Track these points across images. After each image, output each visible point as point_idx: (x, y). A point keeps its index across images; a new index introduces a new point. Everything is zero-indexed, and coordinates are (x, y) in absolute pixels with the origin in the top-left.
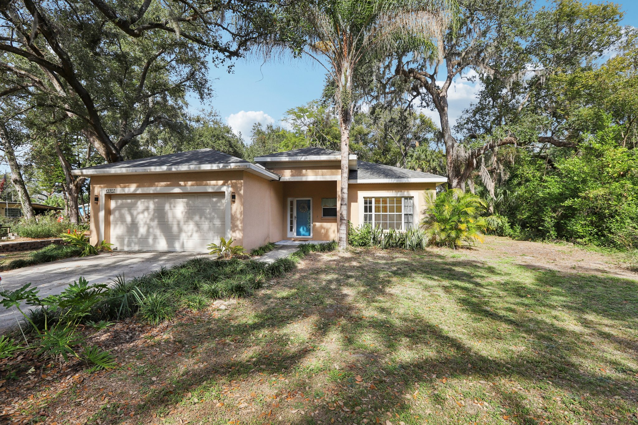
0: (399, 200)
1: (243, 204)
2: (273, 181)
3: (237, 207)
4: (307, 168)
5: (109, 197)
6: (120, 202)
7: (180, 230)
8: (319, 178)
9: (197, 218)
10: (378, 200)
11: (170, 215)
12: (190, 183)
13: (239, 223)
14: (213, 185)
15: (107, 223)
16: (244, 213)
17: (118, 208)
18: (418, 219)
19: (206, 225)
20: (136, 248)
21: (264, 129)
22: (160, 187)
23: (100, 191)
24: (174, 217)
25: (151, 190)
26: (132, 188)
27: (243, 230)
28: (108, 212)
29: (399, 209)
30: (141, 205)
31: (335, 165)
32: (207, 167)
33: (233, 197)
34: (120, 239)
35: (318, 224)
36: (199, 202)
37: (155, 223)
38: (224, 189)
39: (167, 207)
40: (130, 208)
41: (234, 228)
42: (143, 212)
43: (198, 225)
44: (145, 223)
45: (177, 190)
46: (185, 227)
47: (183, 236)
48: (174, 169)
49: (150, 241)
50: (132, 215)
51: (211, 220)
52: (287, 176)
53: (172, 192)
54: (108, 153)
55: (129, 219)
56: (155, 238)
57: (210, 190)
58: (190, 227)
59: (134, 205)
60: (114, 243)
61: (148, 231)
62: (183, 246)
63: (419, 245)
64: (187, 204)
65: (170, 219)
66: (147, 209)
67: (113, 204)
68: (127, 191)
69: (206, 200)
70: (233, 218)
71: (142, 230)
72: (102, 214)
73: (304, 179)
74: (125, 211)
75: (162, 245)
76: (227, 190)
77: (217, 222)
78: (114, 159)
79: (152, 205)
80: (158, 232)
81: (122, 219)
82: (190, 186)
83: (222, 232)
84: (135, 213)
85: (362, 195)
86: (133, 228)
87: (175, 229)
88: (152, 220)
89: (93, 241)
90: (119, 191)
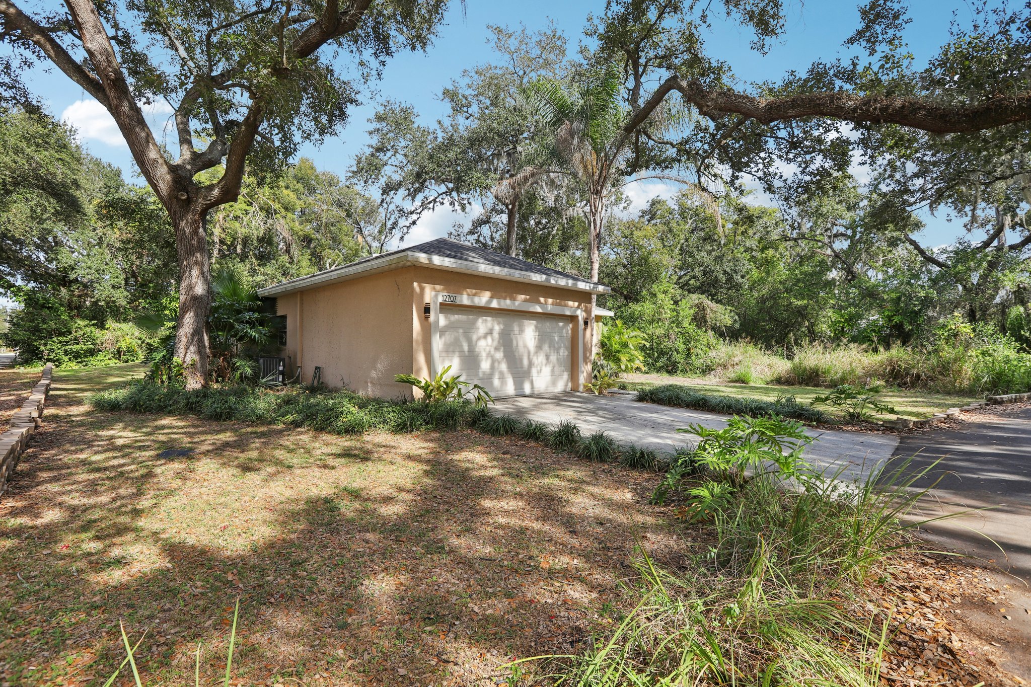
3: (588, 336)
6: (456, 317)
7: (531, 364)
9: (546, 347)
11: (519, 342)
12: (550, 301)
13: (589, 354)
14: (570, 307)
22: (520, 301)
24: (525, 346)
25: (507, 303)
26: (484, 298)
30: (483, 324)
33: (586, 323)
36: (548, 325)
37: (499, 355)
38: (579, 312)
39: (516, 329)
41: (586, 360)
42: (485, 337)
43: (547, 356)
44: (489, 355)
45: (538, 309)
46: (535, 360)
47: (534, 371)
49: (497, 381)
50: (469, 341)
51: (558, 350)
53: (531, 309)
55: (465, 346)
56: (502, 378)
59: (472, 325)
61: (492, 367)
64: (536, 327)
65: (521, 349)
66: (490, 332)
68: (476, 301)
71: (485, 365)
74: (460, 335)
75: (508, 387)
76: (581, 314)
77: (564, 353)
79: (497, 327)
80: (503, 367)
81: (456, 346)
82: (549, 304)
84: (475, 337)
86: (471, 360)
87: (525, 362)
88: (496, 349)
90: (465, 300)
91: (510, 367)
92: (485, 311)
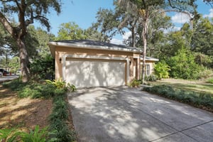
7: (106, 77)
9: (113, 71)
11: (101, 69)
12: (113, 55)
13: (132, 73)
17: (71, 65)
18: (151, 72)
19: (117, 74)
22: (99, 56)
23: (63, 55)
24: (103, 70)
25: (94, 57)
26: (84, 55)
30: (85, 64)
33: (130, 62)
36: (114, 64)
37: (93, 74)
38: (127, 59)
39: (100, 65)
40: (79, 66)
42: (86, 68)
43: (114, 74)
44: (88, 74)
46: (108, 75)
47: (108, 79)
49: (91, 82)
50: (80, 70)
51: (119, 72)
55: (78, 71)
56: (94, 81)
58: (111, 75)
59: (81, 64)
61: (89, 78)
62: (107, 83)
64: (109, 65)
66: (89, 66)
68: (81, 56)
69: (117, 63)
70: (130, 71)
71: (86, 77)
74: (76, 67)
75: (97, 84)
76: (128, 60)
77: (122, 73)
79: (92, 65)
80: (95, 77)
81: (74, 71)
82: (113, 57)
84: (82, 68)
86: (81, 76)
87: (104, 76)
91: (97, 77)
92: (85, 59)
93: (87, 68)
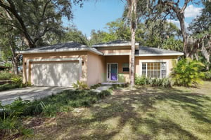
0: (159, 64)
1: (87, 66)
2: (100, 55)
3: (84, 67)
4: (115, 49)
5: (31, 63)
6: (35, 65)
7: (60, 77)
8: (121, 54)
9: (67, 72)
10: (148, 64)
11: (56, 70)
13: (85, 74)
14: (74, 57)
15: (30, 74)
16: (87, 70)
17: (34, 68)
19: (71, 75)
20: (42, 85)
21: (96, 32)
23: (27, 60)
24: (57, 72)
25: (48, 60)
26: (40, 59)
27: (87, 77)
28: (30, 69)
29: (159, 68)
30: (43, 66)
31: (129, 48)
32: (71, 49)
33: (83, 63)
34: (35, 81)
35: (120, 75)
36: (68, 65)
37: (49, 74)
38: (79, 59)
39: (54, 67)
40: (39, 67)
41: (83, 76)
43: (67, 75)
44: (45, 74)
45: (59, 60)
46: (62, 76)
47: (61, 80)
48: (57, 51)
49: (47, 81)
51: (73, 73)
52: (107, 53)
53: (56, 60)
54: (30, 44)
55: (38, 72)
56: (49, 81)
57: (73, 59)
58: (65, 76)
59: (40, 66)
60: (32, 82)
61: (46, 78)
62: (61, 84)
63: (169, 85)
64: (63, 66)
66: (46, 68)
67: (32, 66)
68: (38, 60)
69: (71, 64)
70: (83, 72)
71: (44, 77)
72: (27, 70)
73: (114, 54)
74: (37, 69)
75: (52, 83)
77: (76, 74)
78: (32, 47)
79: (48, 67)
80: (51, 78)
81: (36, 72)
82: (64, 58)
83: (78, 78)
84: (41, 70)
85: (141, 61)
86: (40, 76)
87: (58, 77)
88: (48, 72)
89: (24, 82)
90: (34, 60)
91: (53, 78)
93: (44, 70)
